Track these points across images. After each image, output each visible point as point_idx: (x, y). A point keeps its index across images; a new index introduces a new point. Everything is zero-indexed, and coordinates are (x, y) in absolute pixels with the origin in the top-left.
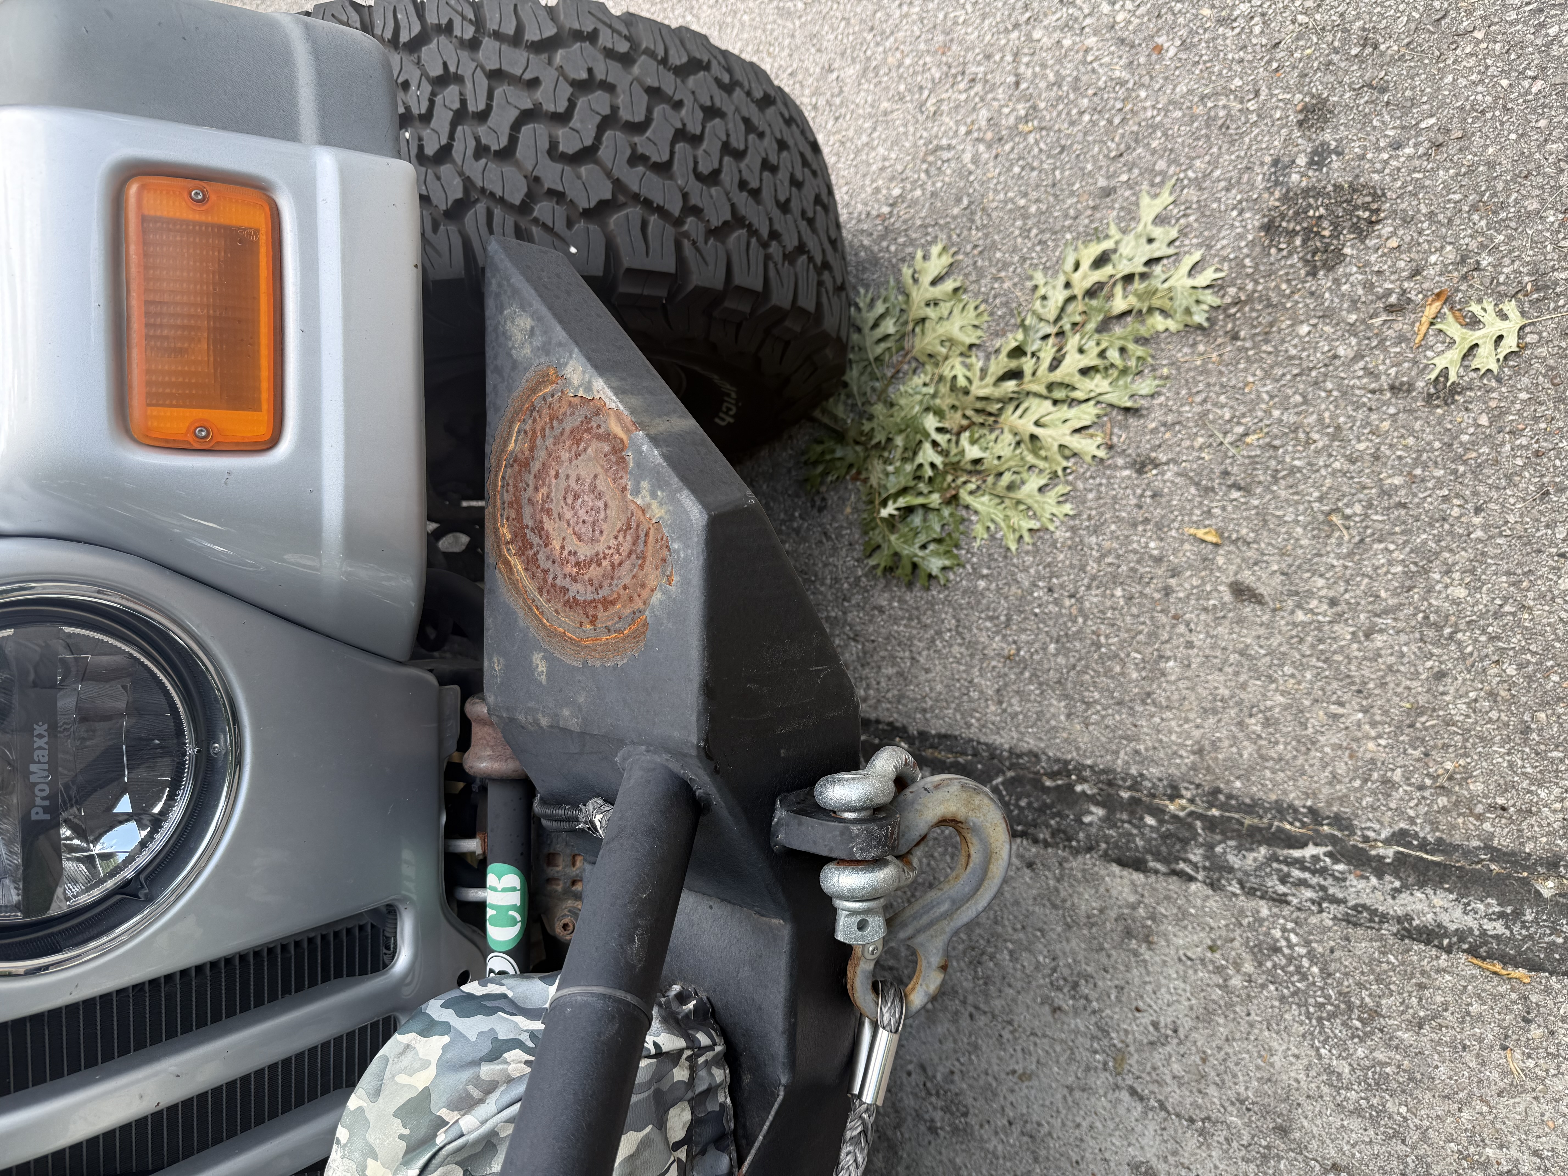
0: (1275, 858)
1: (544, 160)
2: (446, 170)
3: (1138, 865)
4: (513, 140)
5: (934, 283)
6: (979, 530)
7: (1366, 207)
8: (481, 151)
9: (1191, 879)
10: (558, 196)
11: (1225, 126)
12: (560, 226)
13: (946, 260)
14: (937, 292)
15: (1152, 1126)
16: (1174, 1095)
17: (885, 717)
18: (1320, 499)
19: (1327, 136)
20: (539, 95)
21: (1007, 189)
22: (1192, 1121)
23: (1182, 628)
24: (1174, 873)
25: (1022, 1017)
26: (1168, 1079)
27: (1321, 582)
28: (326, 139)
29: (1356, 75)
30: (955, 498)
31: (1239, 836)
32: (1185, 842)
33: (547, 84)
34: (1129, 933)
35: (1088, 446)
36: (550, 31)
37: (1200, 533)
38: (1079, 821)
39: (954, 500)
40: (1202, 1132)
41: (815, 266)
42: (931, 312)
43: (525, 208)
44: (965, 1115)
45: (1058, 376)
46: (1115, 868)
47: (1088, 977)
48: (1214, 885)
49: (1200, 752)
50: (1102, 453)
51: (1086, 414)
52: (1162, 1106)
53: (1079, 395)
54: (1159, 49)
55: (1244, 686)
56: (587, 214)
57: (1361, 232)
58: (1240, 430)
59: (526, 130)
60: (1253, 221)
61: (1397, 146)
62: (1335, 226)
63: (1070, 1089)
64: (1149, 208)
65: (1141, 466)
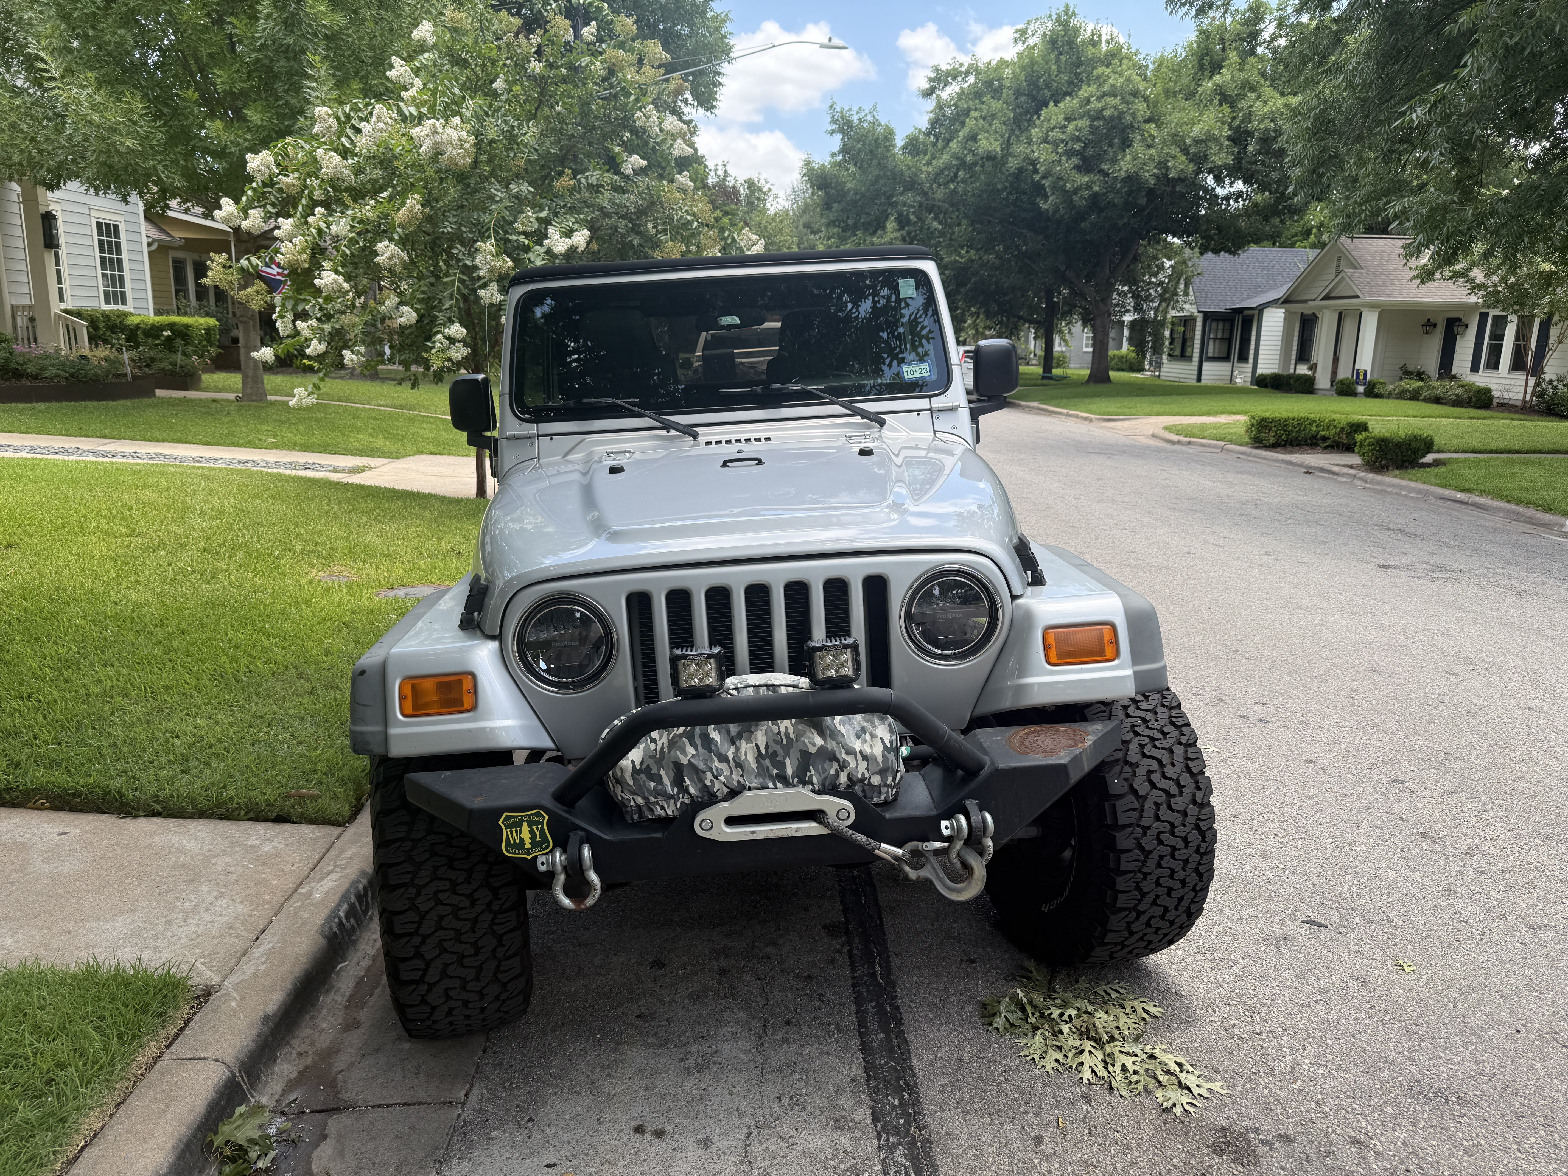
0: (906, 1168)
1: (1146, 769)
2: (1131, 735)
3: (875, 1119)
4: (1149, 757)
5: (1143, 1009)
6: (1024, 1041)
7: (1248, 1161)
8: (1142, 746)
9: (879, 1139)
10: (1134, 774)
11: (1267, 1109)
12: (1123, 776)
13: (1158, 1014)
14: (1140, 1011)
15: (735, 1143)
16: (757, 1150)
17: (905, 1015)
18: (1098, 1161)
19: (1277, 1145)
20: (1169, 766)
21: (1203, 1034)
22: (746, 1157)
23: (1009, 1120)
24: (879, 1133)
25: (767, 1088)
26: (764, 1145)
27: (1057, 1166)
28: (1135, 673)
29: (1311, 1151)
30: (1038, 1028)
31: (912, 1154)
32: (897, 1134)
33: (1174, 769)
34: (836, 1121)
35: (1087, 1074)
36: (1195, 771)
37: (1060, 1120)
38: (888, 1095)
39: (1035, 1028)
40: (742, 1162)
41: (1137, 905)
42: (1128, 1010)
43: (1127, 763)
44: (698, 1071)
45: (1118, 1055)
46: (869, 1112)
47: (804, 1108)
48: (880, 1148)
49: (947, 1134)
50: (1085, 1081)
51: (1102, 1072)
52: (747, 1146)
53: (1110, 1068)
54: (1295, 1083)
55: (990, 1145)
56: (1131, 786)
57: (1235, 1161)
58: (1119, 1129)
59: (1155, 762)
60: (1226, 1124)
61: (1282, 1168)
62: (1235, 1152)
63: (737, 1110)
64: (1216, 1086)
65: (1084, 1096)
